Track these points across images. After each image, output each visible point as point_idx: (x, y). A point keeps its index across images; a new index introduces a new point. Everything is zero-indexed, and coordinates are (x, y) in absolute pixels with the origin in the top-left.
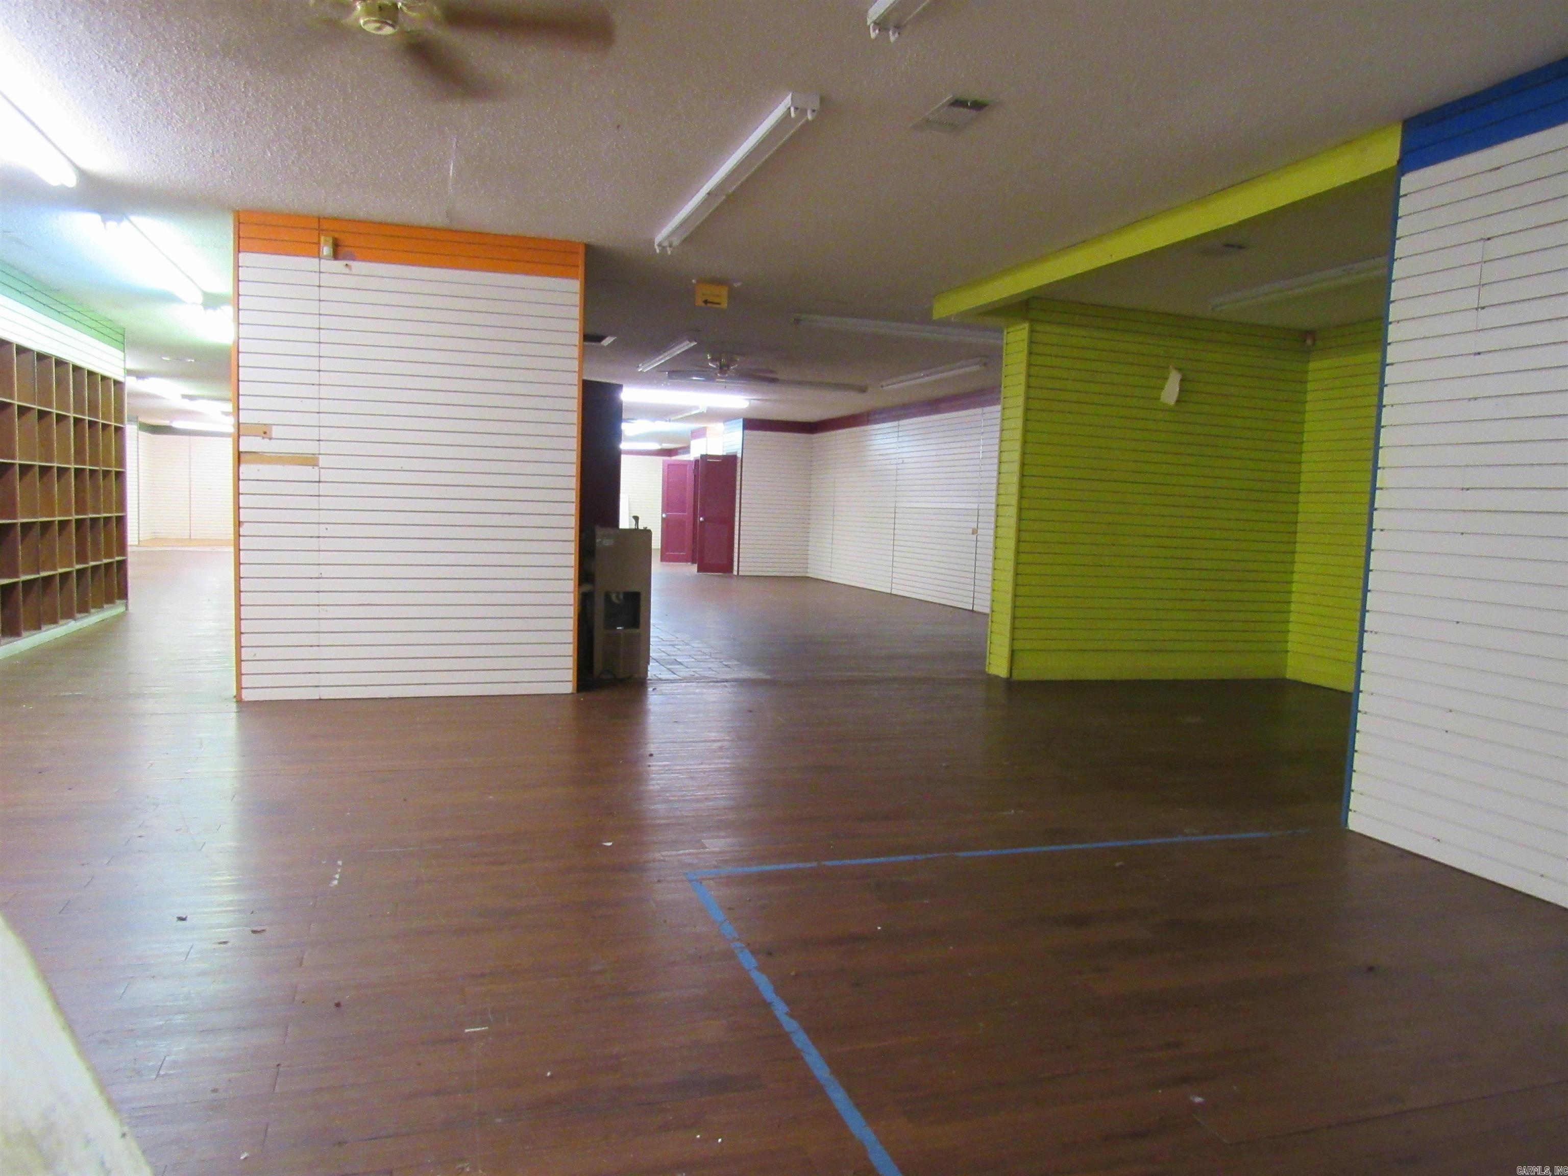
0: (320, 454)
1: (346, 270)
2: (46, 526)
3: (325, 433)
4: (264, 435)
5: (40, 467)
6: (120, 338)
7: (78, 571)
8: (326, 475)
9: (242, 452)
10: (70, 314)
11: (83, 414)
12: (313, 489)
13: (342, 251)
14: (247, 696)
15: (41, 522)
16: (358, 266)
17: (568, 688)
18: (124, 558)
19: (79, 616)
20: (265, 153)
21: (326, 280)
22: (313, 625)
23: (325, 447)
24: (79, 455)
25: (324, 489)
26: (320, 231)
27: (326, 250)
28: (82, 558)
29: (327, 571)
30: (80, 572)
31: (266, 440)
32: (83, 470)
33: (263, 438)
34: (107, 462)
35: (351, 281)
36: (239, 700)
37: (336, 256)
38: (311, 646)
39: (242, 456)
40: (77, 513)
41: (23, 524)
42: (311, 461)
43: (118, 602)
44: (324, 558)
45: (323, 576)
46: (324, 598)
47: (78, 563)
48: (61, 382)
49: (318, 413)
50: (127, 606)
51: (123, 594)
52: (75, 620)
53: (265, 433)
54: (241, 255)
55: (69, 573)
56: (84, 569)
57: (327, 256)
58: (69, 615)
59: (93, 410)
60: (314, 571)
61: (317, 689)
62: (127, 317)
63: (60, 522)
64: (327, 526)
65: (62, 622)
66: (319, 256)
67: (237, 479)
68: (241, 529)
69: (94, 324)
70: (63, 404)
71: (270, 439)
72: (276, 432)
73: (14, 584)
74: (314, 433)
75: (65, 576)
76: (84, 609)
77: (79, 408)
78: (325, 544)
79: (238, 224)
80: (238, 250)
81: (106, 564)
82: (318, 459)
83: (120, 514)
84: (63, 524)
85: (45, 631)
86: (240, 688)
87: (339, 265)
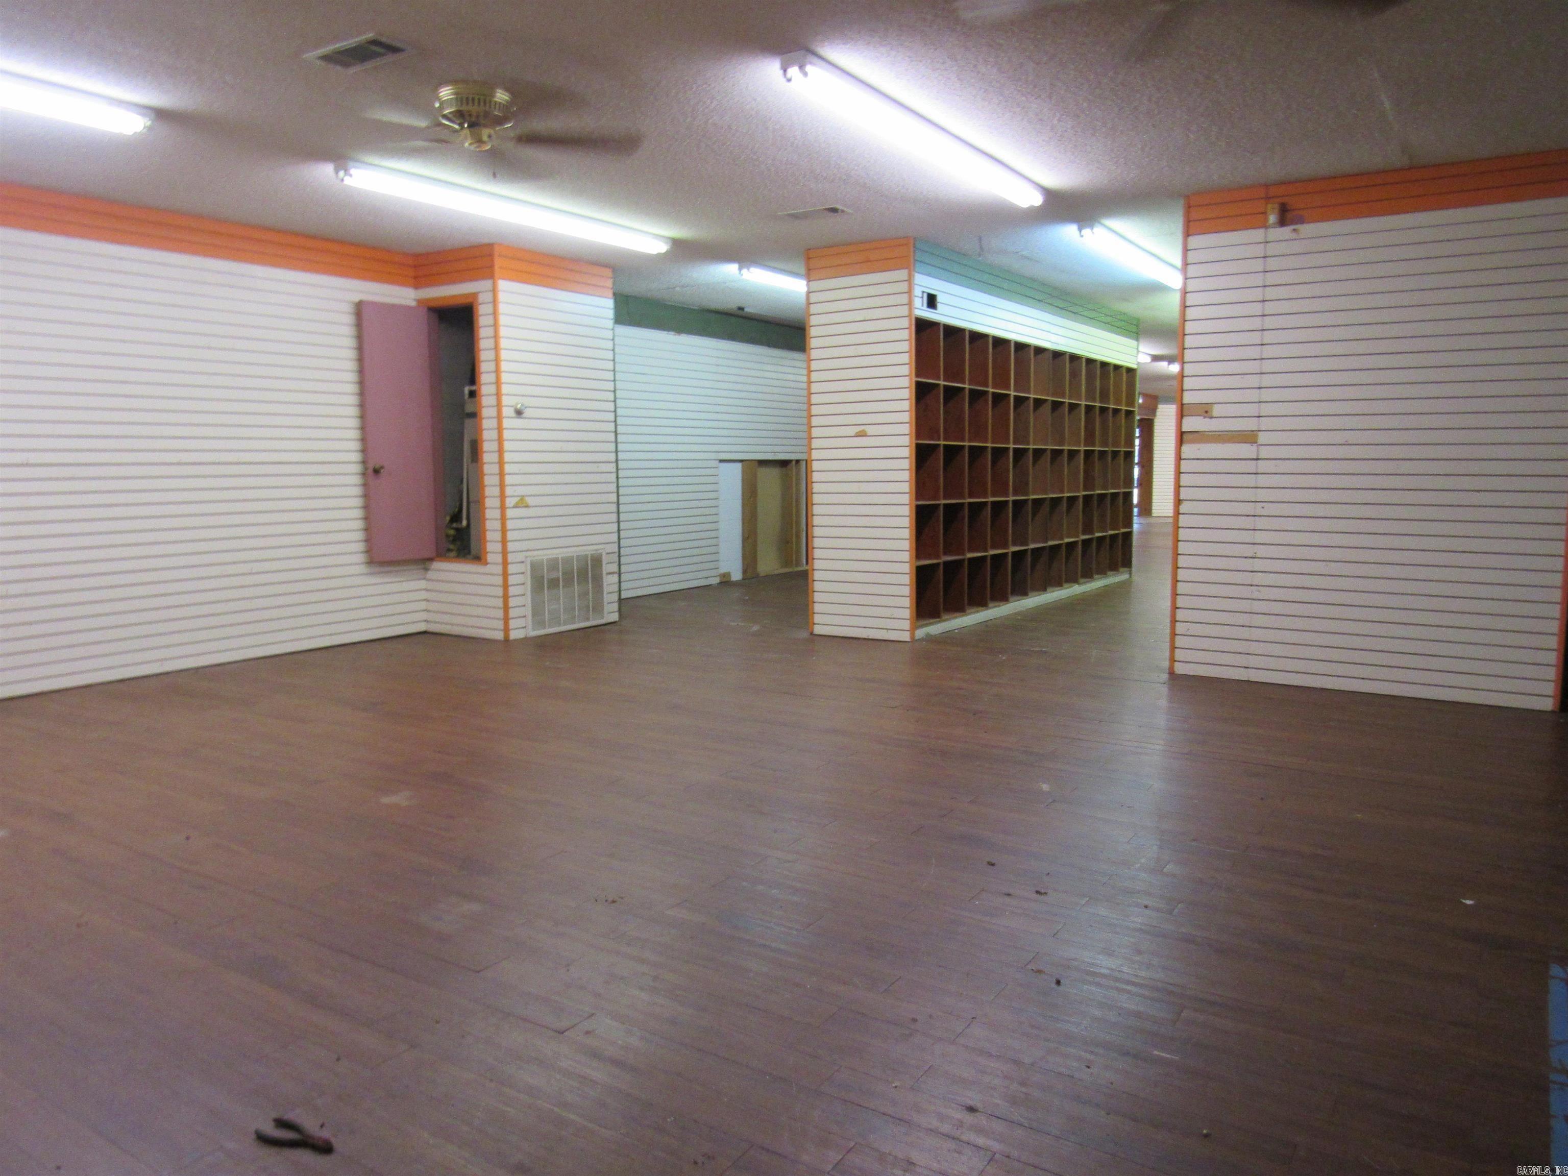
0: (1259, 431)
1: (1294, 236)
2: (1056, 502)
3: (1266, 409)
4: (1206, 415)
5: (1052, 450)
6: (1134, 329)
7: (1084, 541)
8: (1264, 452)
9: (1184, 432)
10: (1086, 313)
11: (1094, 401)
12: (1251, 466)
13: (1289, 215)
14: (1180, 669)
15: (1052, 499)
16: (1307, 229)
17: (1548, 704)
18: (1129, 530)
19: (1082, 580)
20: (1188, 136)
21: (1272, 249)
22: (1245, 605)
23: (1265, 423)
24: (1090, 438)
25: (1263, 466)
26: (1268, 199)
27: (1272, 218)
28: (1088, 529)
29: (1261, 551)
30: (1086, 543)
31: (1207, 420)
32: (1093, 451)
33: (1205, 417)
34: (1116, 443)
35: (1297, 247)
36: (1172, 673)
37: (1282, 222)
38: (1243, 626)
39: (1185, 437)
40: (1085, 489)
41: (1034, 501)
42: (1249, 437)
43: (1122, 570)
44: (1259, 537)
45: (1258, 555)
46: (1258, 579)
47: (1083, 534)
48: (1075, 374)
49: (1259, 388)
50: (1130, 574)
51: (1127, 562)
52: (1079, 584)
53: (1205, 411)
54: (1190, 239)
55: (1075, 543)
56: (1090, 540)
57: (1274, 224)
58: (1073, 580)
59: (1104, 396)
60: (1249, 551)
61: (1246, 670)
62: (1134, 308)
63: (1068, 498)
64: (1263, 504)
65: (1066, 585)
66: (1265, 226)
67: (1179, 458)
68: (1181, 507)
69: (1109, 319)
70: (1075, 393)
71: (1211, 417)
72: (1216, 411)
73: (1026, 551)
74: (1252, 410)
75: (1071, 546)
76: (1088, 574)
77: (1090, 395)
78: (1261, 523)
79: (1188, 208)
80: (1187, 234)
81: (1111, 536)
82: (1256, 436)
83: (1127, 490)
84: (1072, 500)
85: (1050, 592)
86: (1173, 660)
87: (1286, 232)
